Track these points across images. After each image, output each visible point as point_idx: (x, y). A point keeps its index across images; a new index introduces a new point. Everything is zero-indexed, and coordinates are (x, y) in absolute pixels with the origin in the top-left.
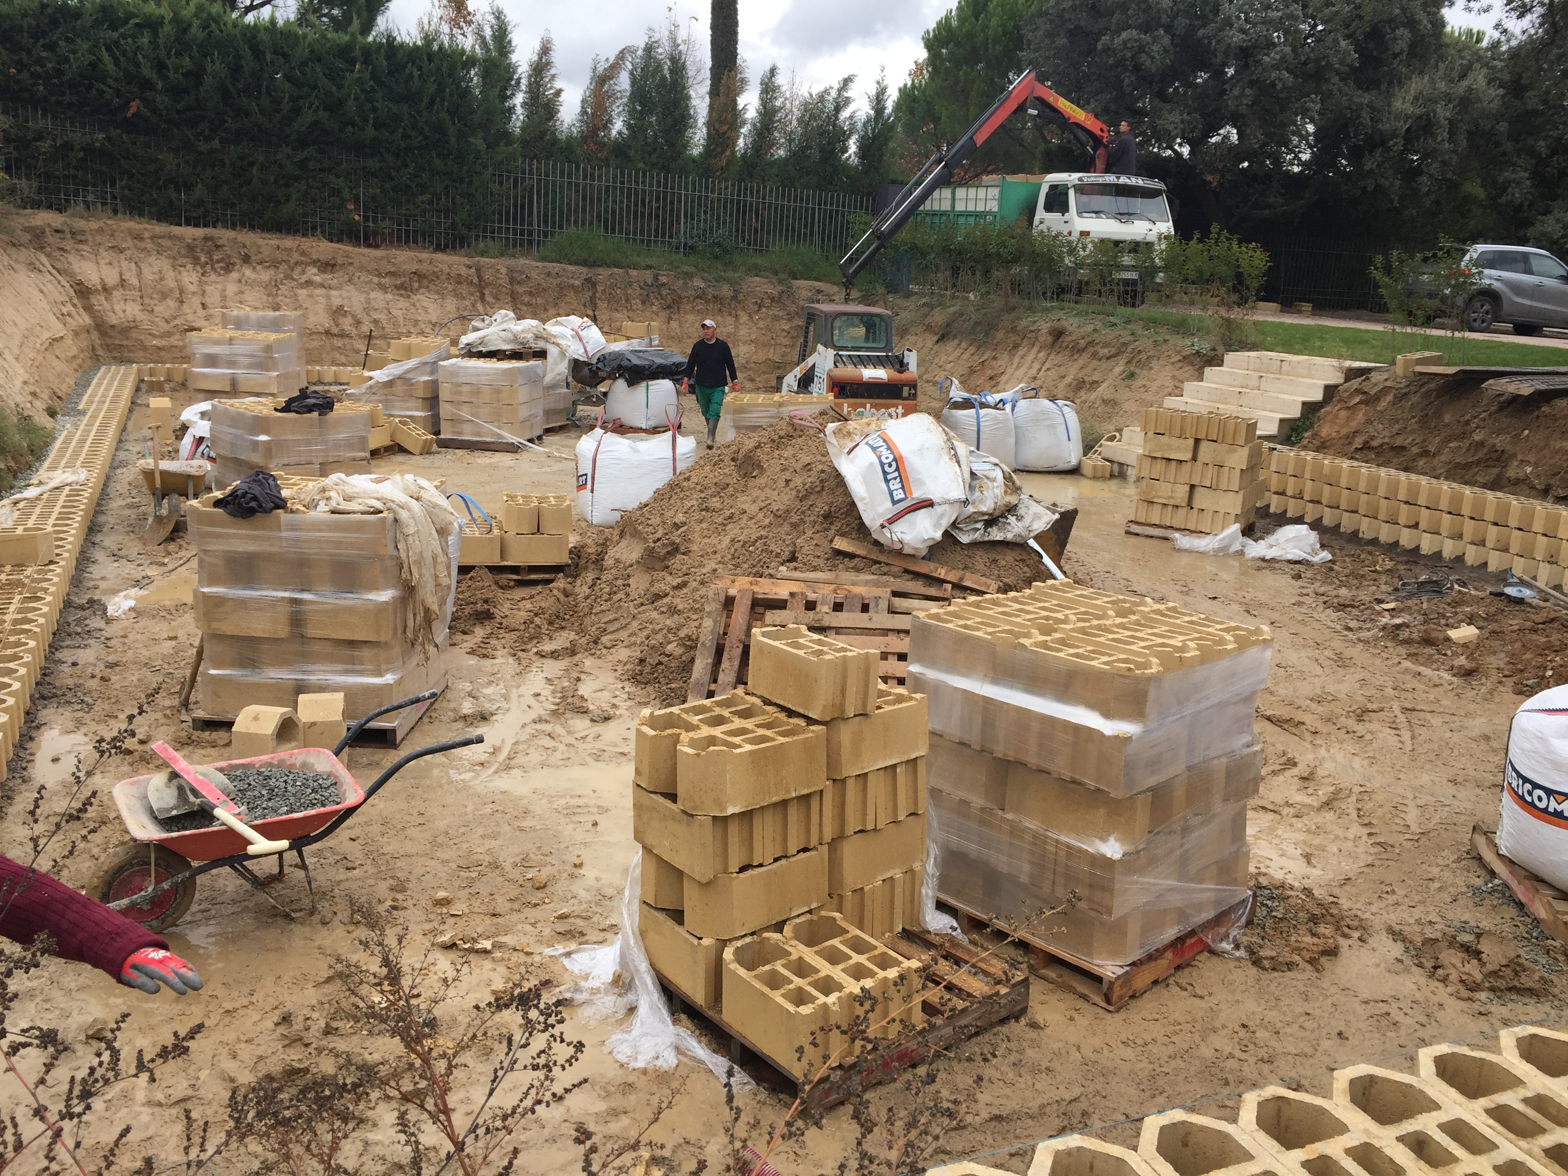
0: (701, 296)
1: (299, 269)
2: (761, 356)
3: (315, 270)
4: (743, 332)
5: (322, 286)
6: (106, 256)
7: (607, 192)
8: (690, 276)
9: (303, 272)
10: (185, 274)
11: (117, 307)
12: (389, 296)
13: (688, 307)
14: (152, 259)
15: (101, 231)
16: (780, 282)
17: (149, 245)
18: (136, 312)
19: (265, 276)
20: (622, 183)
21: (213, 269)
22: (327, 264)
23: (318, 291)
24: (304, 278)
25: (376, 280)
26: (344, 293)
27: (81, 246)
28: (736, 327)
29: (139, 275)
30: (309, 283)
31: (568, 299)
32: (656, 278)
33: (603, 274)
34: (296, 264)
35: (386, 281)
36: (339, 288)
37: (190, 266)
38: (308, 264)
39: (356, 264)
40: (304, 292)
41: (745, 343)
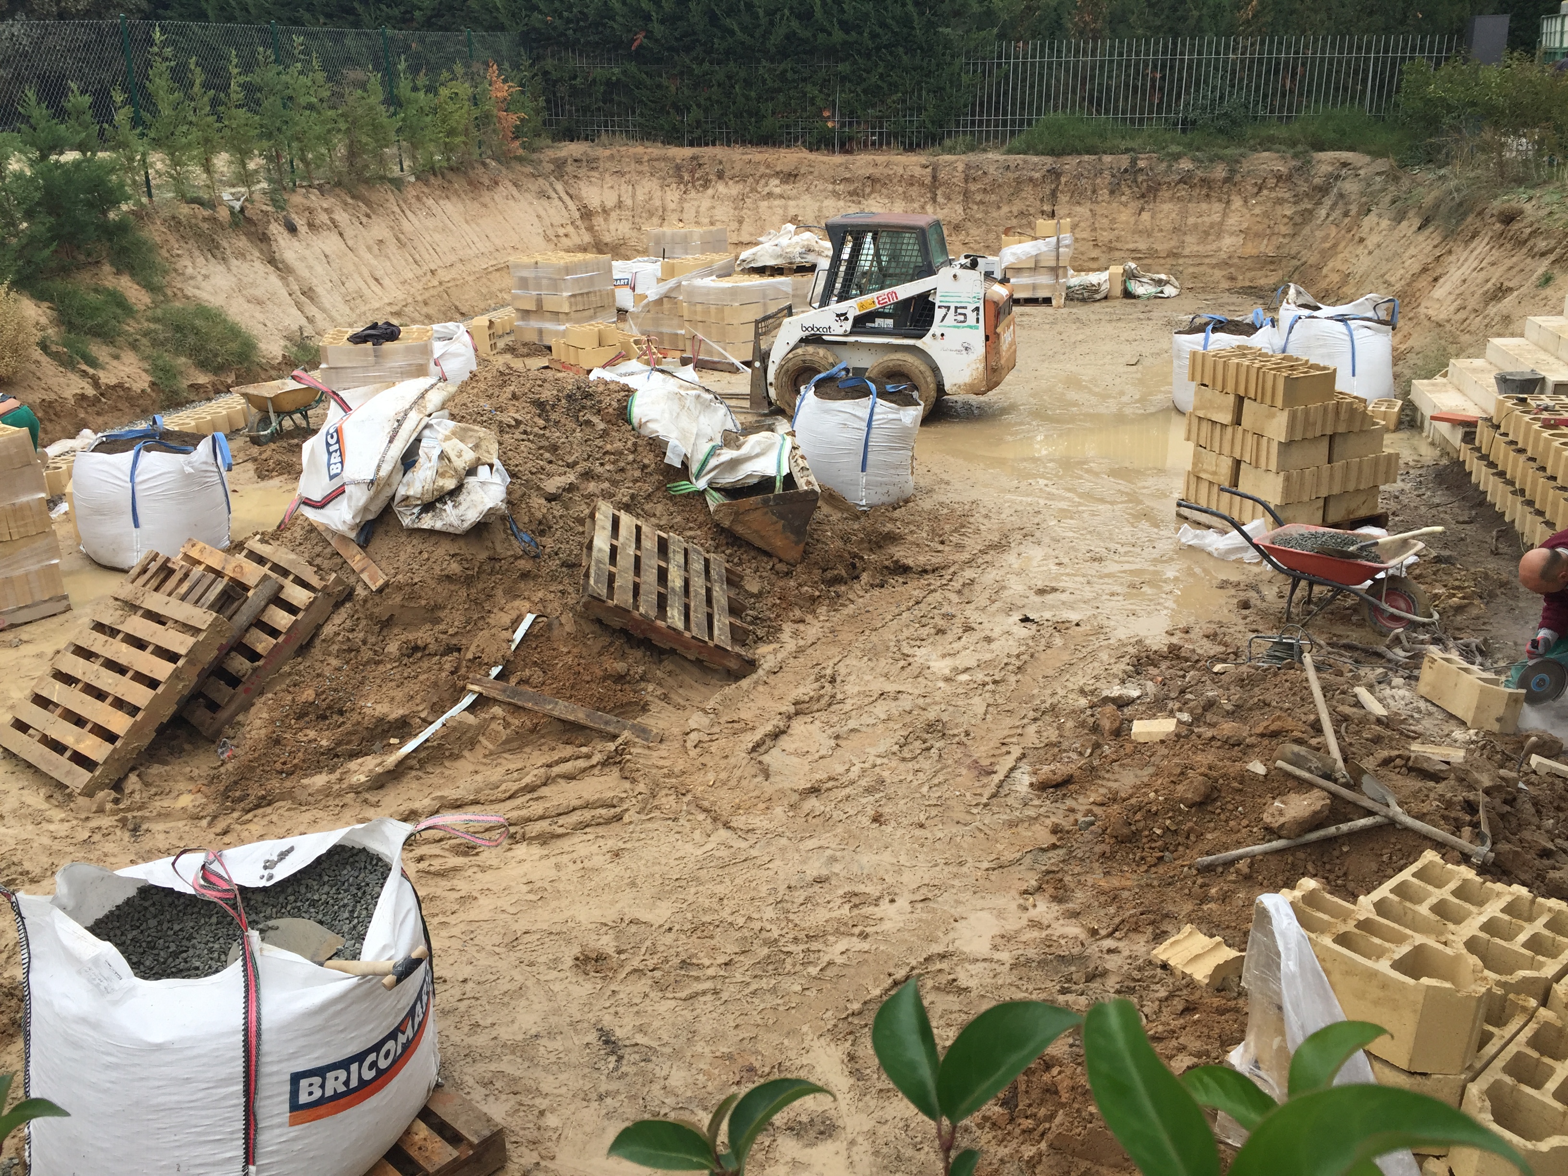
0: (1186, 179)
1: (763, 181)
2: (1251, 249)
3: (777, 182)
4: (1233, 221)
5: (781, 196)
6: (609, 180)
7: (1102, 67)
8: (1177, 157)
9: (767, 184)
10: (669, 193)
11: (612, 227)
12: (841, 203)
13: (1168, 194)
14: (644, 182)
15: (612, 157)
16: (1295, 156)
17: (645, 168)
18: (626, 230)
19: (735, 189)
20: (1121, 54)
21: (694, 186)
22: (790, 175)
23: (777, 202)
24: (767, 190)
25: (830, 187)
26: (801, 203)
27: (593, 173)
28: (1225, 215)
29: (634, 196)
30: (770, 195)
31: (1023, 194)
32: (1134, 162)
33: (1070, 163)
34: (761, 177)
35: (840, 188)
36: (796, 198)
37: (674, 186)
38: (771, 176)
39: (816, 173)
40: (765, 203)
41: (1232, 234)
